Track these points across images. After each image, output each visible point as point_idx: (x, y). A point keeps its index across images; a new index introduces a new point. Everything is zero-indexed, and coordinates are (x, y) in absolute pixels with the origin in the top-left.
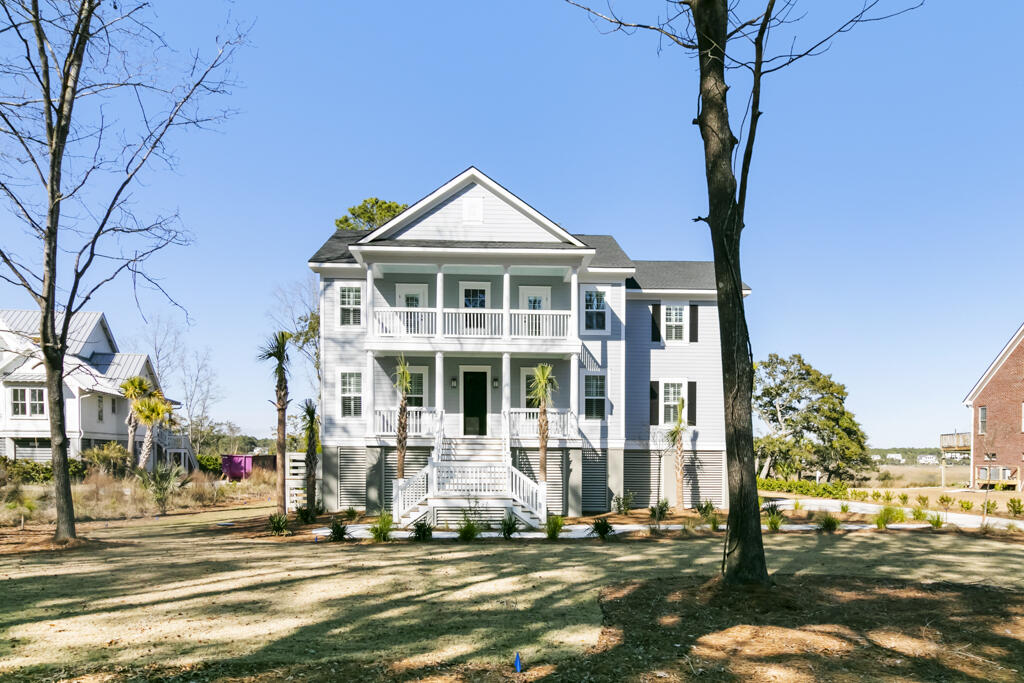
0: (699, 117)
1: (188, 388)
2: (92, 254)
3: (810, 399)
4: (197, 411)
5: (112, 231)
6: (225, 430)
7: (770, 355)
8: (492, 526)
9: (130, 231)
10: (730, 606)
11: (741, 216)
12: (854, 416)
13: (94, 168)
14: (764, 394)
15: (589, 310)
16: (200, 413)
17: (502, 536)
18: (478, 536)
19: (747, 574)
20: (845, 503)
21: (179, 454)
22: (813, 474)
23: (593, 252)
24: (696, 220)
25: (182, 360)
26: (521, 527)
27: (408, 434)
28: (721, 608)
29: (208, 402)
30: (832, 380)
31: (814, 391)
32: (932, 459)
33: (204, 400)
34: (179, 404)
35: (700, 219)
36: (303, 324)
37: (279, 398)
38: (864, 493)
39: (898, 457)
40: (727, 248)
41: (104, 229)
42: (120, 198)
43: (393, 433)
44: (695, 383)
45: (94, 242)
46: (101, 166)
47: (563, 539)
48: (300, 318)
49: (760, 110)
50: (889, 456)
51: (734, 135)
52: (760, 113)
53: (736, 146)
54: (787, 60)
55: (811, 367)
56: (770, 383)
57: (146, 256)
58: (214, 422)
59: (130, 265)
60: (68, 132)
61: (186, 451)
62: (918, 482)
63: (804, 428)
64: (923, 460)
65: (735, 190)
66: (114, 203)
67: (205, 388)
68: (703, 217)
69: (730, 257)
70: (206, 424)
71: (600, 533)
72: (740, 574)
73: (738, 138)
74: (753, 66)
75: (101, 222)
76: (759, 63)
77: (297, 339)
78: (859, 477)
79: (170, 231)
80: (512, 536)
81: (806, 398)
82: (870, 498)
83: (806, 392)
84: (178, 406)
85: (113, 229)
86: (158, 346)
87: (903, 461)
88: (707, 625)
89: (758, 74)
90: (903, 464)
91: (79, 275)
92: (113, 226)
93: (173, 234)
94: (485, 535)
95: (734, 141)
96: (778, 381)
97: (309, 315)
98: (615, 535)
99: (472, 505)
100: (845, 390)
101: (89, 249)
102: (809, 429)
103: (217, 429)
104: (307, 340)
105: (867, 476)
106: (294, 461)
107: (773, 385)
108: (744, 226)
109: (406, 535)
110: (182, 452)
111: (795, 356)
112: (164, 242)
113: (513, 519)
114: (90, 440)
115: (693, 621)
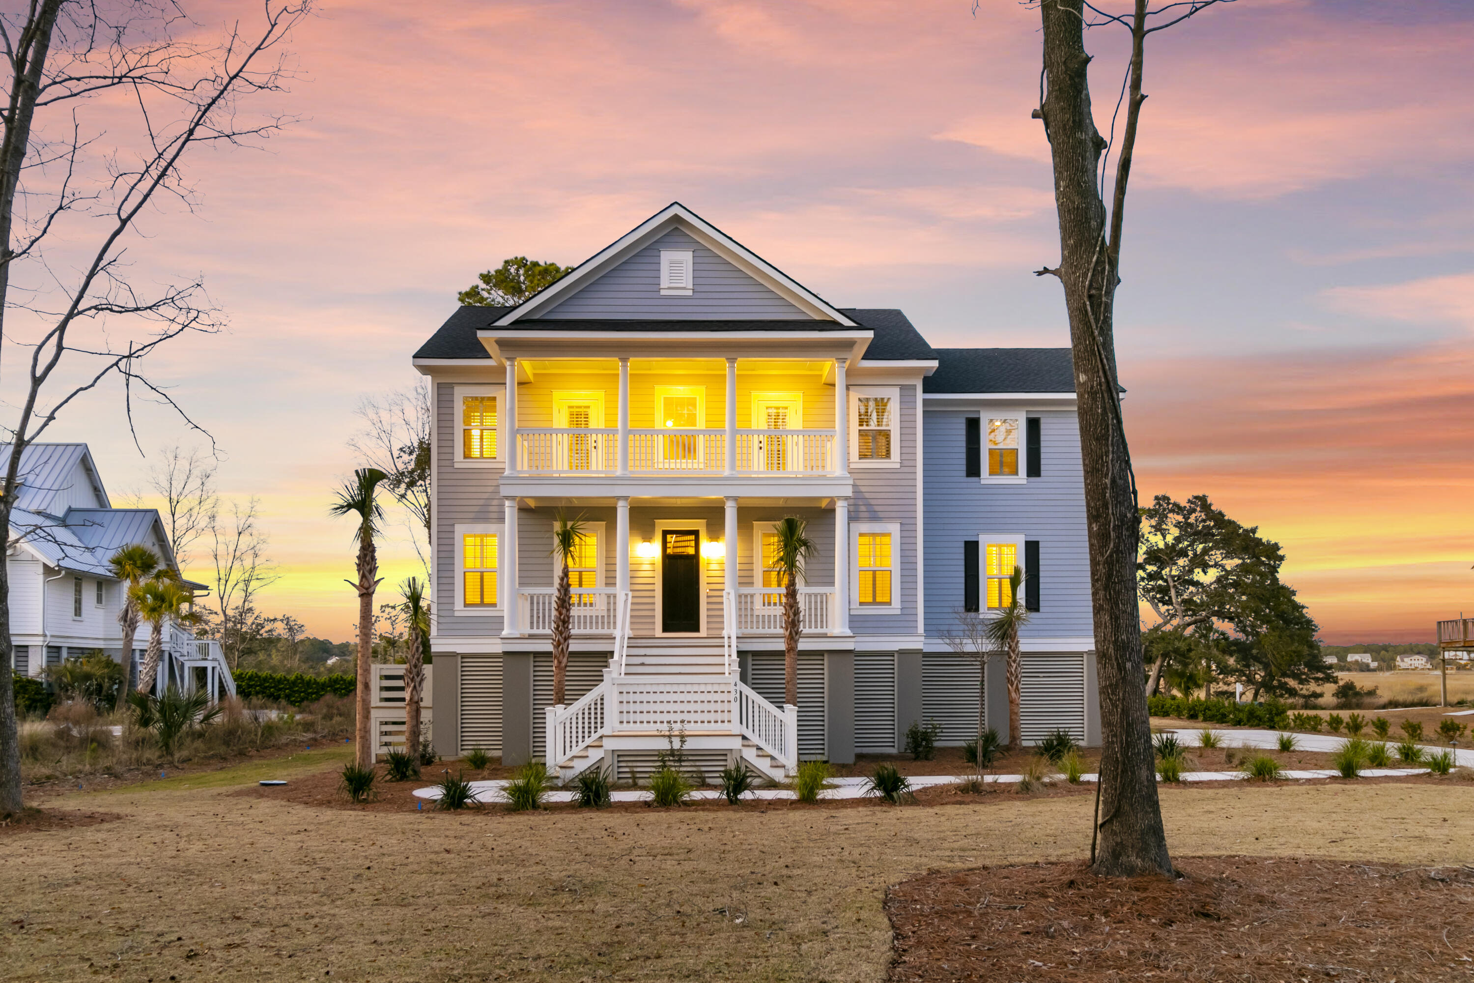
0: (1042, 107)
1: (222, 563)
2: (60, 348)
3: (1223, 566)
4: (236, 599)
5: (93, 311)
6: (280, 629)
7: (1157, 498)
8: (709, 781)
9: (124, 310)
10: (1106, 914)
11: (1114, 263)
12: (1294, 593)
13: (61, 208)
14: (1147, 561)
15: (864, 428)
16: (240, 603)
17: (724, 797)
18: (686, 798)
19: (1133, 858)
20: (1286, 735)
21: (205, 669)
22: (1230, 689)
23: (870, 334)
24: (1040, 274)
25: (213, 517)
26: (757, 781)
27: (573, 632)
28: (1092, 917)
29: (254, 584)
30: (1257, 535)
31: (1228, 555)
32: (1419, 661)
33: (247, 582)
34: (205, 588)
35: (1046, 270)
36: (406, 457)
37: (363, 577)
38: (1316, 717)
39: (1367, 658)
40: (1092, 318)
41: (81, 307)
42: (108, 257)
43: (548, 631)
44: (1037, 543)
45: (62, 328)
46: (73, 205)
47: (824, 801)
48: (401, 449)
49: (1144, 90)
50: (1351, 658)
51: (1101, 134)
52: (1143, 97)
53: (1104, 152)
54: (1187, 9)
55: (1223, 516)
56: (1158, 541)
57: (146, 350)
58: (263, 616)
59: (122, 365)
60: (24, 154)
61: (216, 664)
62: (1401, 698)
63: (1215, 614)
64: (1405, 662)
65: (1102, 224)
66: (96, 265)
67: (248, 562)
68: (1052, 268)
69: (1096, 333)
70: (249, 620)
71: (885, 790)
72: (1123, 859)
73: (1107, 138)
74: (1131, 21)
75: (75, 296)
76: (1140, 15)
77: (397, 483)
78: (1304, 692)
79: (189, 310)
80: (741, 796)
81: (1216, 565)
82: (1324, 727)
83: (1217, 555)
84: (205, 592)
85: (95, 308)
86: (174, 497)
87: (1374, 665)
88: (1068, 948)
89: (1139, 33)
90: (1374, 670)
91: (37, 381)
92: (95, 302)
93: (193, 314)
94: (697, 795)
95: (1100, 144)
96: (1170, 539)
97: (416, 444)
98: (910, 794)
99: (677, 745)
100: (1280, 553)
101: (54, 339)
102: (1221, 615)
103: (267, 628)
104: (411, 484)
105: (1318, 690)
106: (388, 678)
107: (1161, 545)
108: (1119, 281)
109: (566, 797)
110: (209, 665)
111: (1196, 497)
112: (176, 327)
113: (743, 769)
114: (59, 648)
115: (1047, 941)
